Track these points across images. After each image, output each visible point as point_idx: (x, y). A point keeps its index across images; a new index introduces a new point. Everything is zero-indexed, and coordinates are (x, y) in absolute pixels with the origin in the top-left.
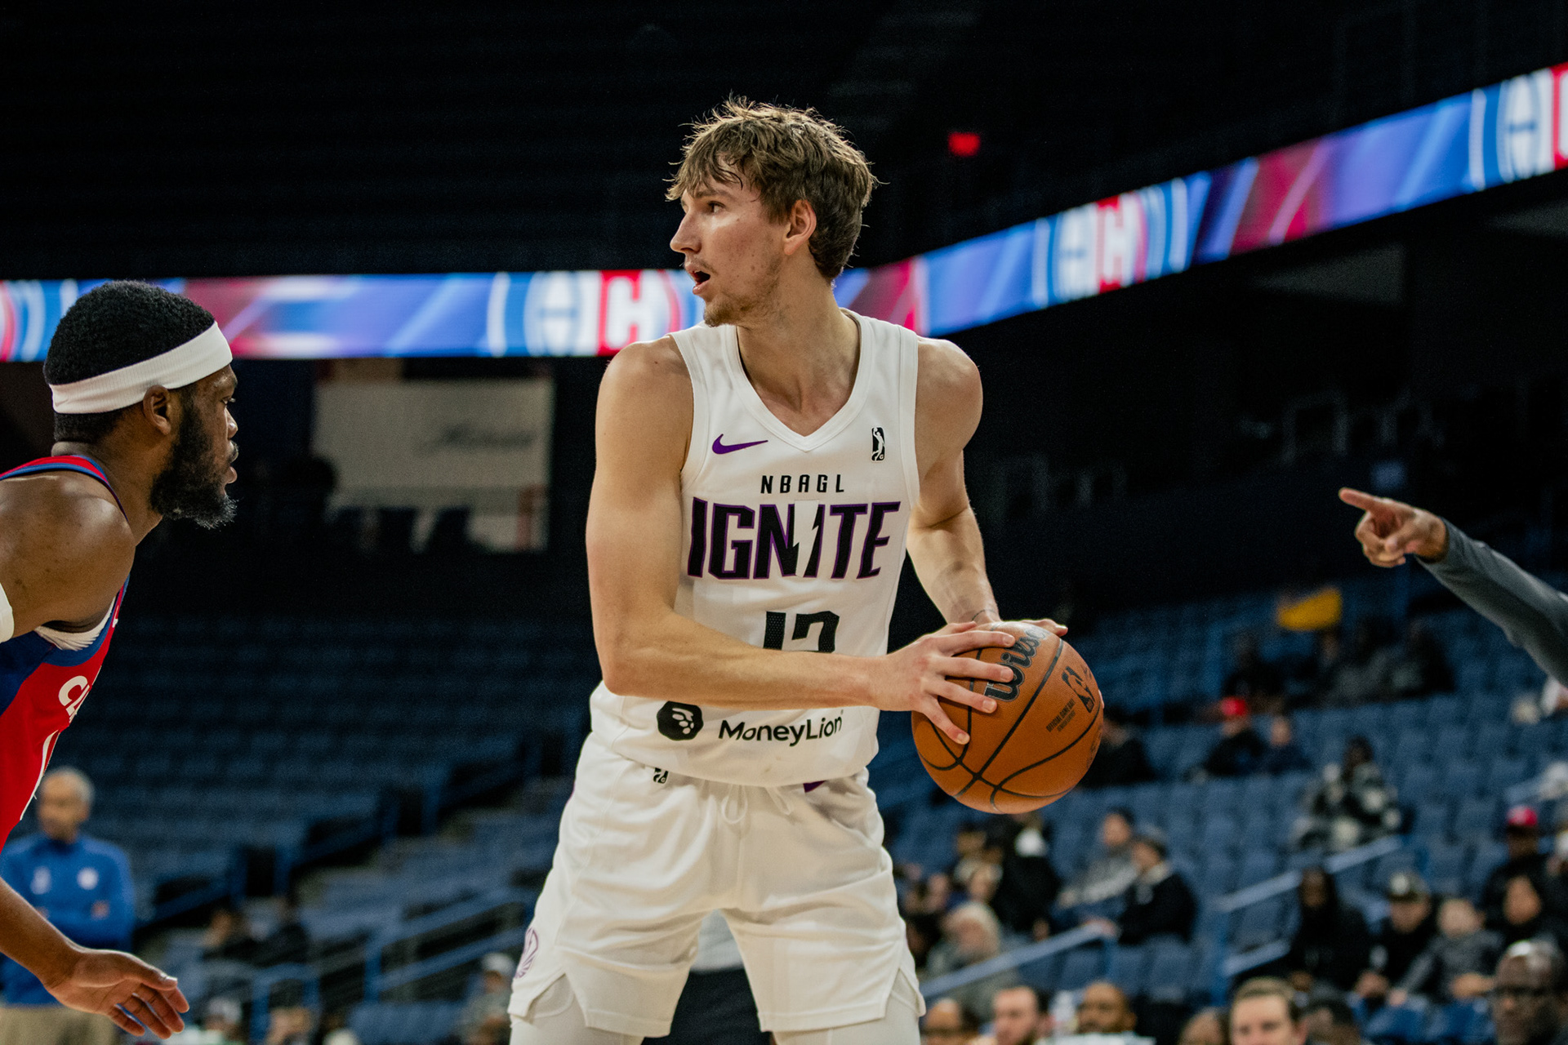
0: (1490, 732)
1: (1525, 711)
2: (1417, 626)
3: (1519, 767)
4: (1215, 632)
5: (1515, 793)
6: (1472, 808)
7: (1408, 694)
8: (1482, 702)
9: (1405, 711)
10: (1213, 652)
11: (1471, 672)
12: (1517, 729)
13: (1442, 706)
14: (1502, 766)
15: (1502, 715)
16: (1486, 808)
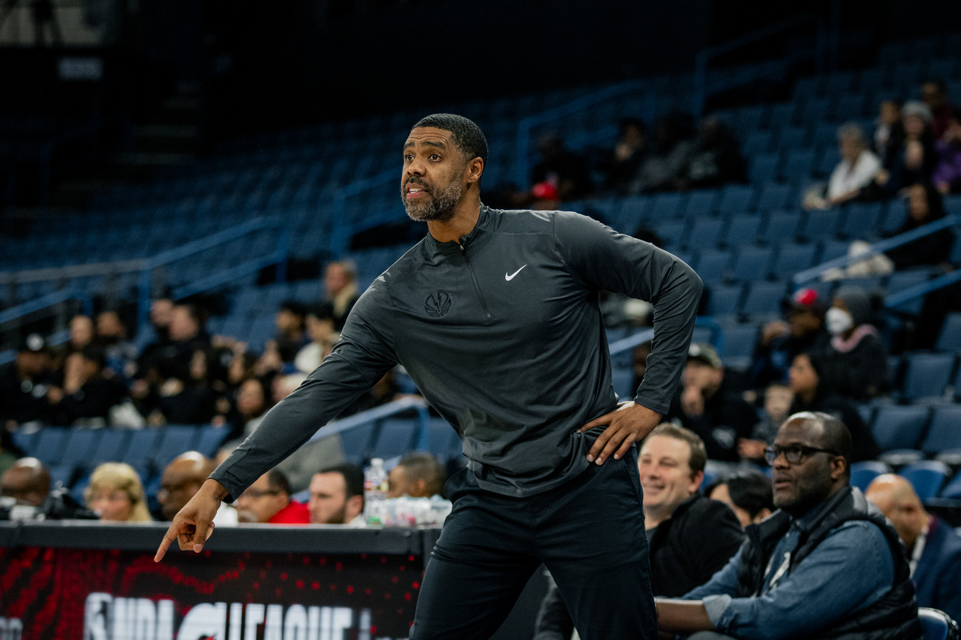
0: (779, 218)
1: (813, 199)
2: (711, 121)
3: (808, 251)
4: (525, 124)
5: (801, 277)
6: (762, 290)
7: (705, 183)
8: (773, 191)
9: (702, 198)
10: (523, 143)
11: (764, 163)
12: (806, 214)
13: (736, 194)
14: (792, 251)
15: (792, 204)
16: (777, 289)
